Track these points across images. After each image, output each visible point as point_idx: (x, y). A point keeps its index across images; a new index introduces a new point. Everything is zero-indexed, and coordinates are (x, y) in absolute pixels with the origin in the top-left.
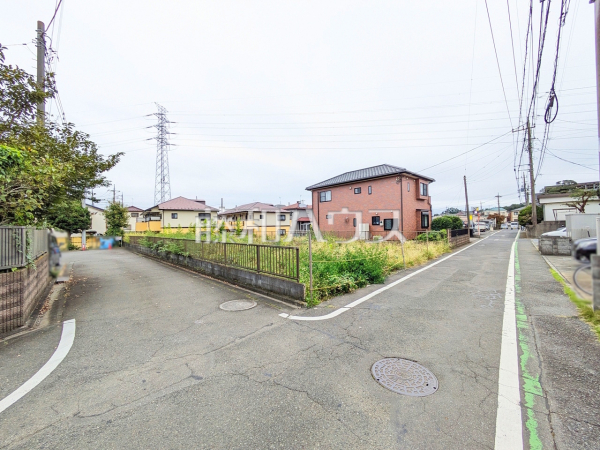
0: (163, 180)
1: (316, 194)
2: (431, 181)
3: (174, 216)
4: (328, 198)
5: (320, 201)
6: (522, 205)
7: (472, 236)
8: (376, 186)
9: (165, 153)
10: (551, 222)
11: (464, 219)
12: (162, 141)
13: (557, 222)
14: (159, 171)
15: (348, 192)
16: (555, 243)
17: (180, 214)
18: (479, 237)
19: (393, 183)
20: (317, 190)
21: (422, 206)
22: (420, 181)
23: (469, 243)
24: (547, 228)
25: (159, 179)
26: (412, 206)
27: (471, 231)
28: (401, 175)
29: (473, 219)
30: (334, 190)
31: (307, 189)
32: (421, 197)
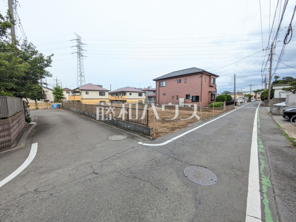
0: (81, 75)
1: (158, 83)
2: (217, 76)
3: (87, 93)
4: (164, 85)
5: (160, 86)
6: (262, 90)
7: (236, 105)
8: (189, 79)
9: (81, 60)
10: (277, 99)
11: (233, 96)
12: (80, 55)
13: (280, 99)
14: (79, 70)
15: (175, 81)
16: (279, 109)
17: (90, 92)
18: (240, 106)
19: (198, 77)
20: (159, 80)
21: (212, 90)
22: (212, 76)
23: (234, 108)
24: (275, 101)
25: (79, 74)
26: (206, 89)
27: (236, 102)
28: (202, 73)
29: (238, 97)
30: (167, 81)
31: (154, 80)
32: (212, 85)
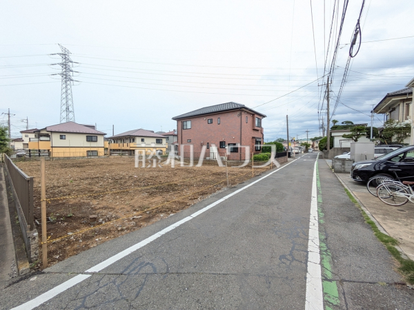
0: (67, 109)
1: (180, 123)
2: (264, 116)
3: (62, 137)
4: (189, 127)
5: (183, 128)
6: (320, 138)
7: (289, 156)
8: (223, 118)
9: (69, 87)
10: (337, 148)
11: (285, 145)
12: (66, 77)
13: (341, 148)
14: (64, 101)
15: (204, 121)
16: (343, 164)
17: (68, 136)
18: (295, 158)
19: (235, 116)
20: (181, 119)
21: (257, 135)
22: (256, 116)
23: (287, 162)
24: (336, 152)
25: (64, 108)
26: (248, 133)
27: (289, 153)
28: (241, 109)
29: (292, 146)
30: (193, 120)
31: (174, 119)
32: (256, 128)
